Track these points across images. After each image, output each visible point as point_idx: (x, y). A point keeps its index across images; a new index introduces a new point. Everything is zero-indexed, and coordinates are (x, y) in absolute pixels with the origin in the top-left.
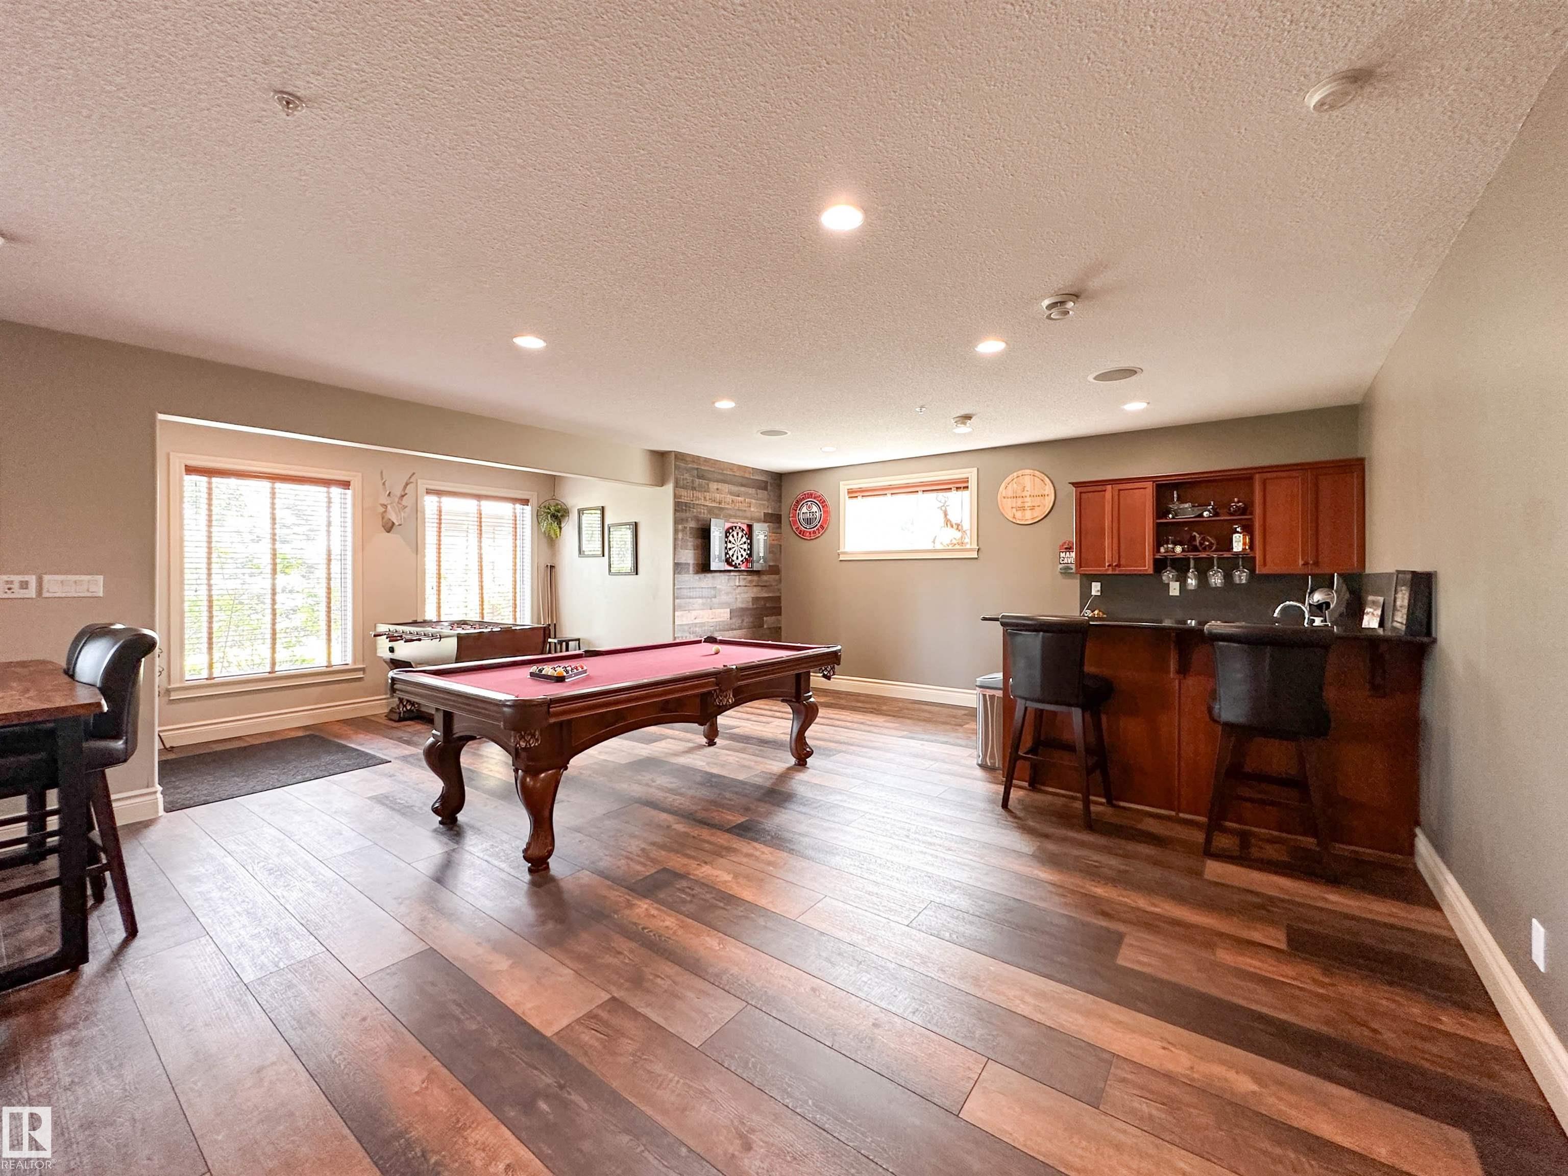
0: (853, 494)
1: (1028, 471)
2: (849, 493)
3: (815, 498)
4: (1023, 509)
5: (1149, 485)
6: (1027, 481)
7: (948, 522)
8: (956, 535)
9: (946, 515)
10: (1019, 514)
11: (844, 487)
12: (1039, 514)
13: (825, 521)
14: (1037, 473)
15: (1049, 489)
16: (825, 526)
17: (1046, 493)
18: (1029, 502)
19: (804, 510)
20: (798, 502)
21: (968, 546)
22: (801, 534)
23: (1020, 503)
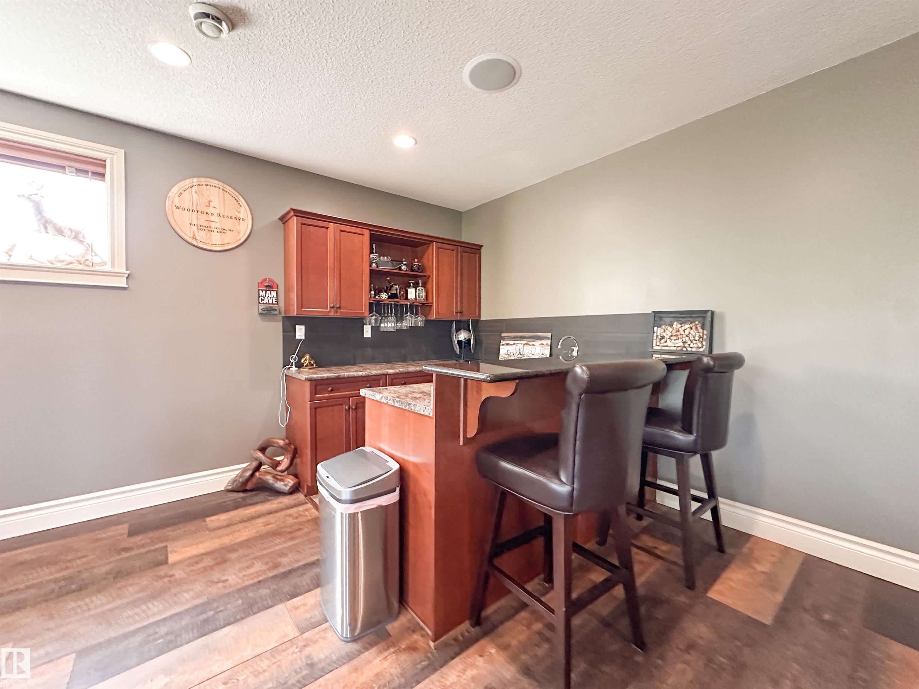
5: (366, 232)
10: (201, 235)
12: (231, 240)
14: (228, 188)
17: (242, 217)
23: (202, 221)
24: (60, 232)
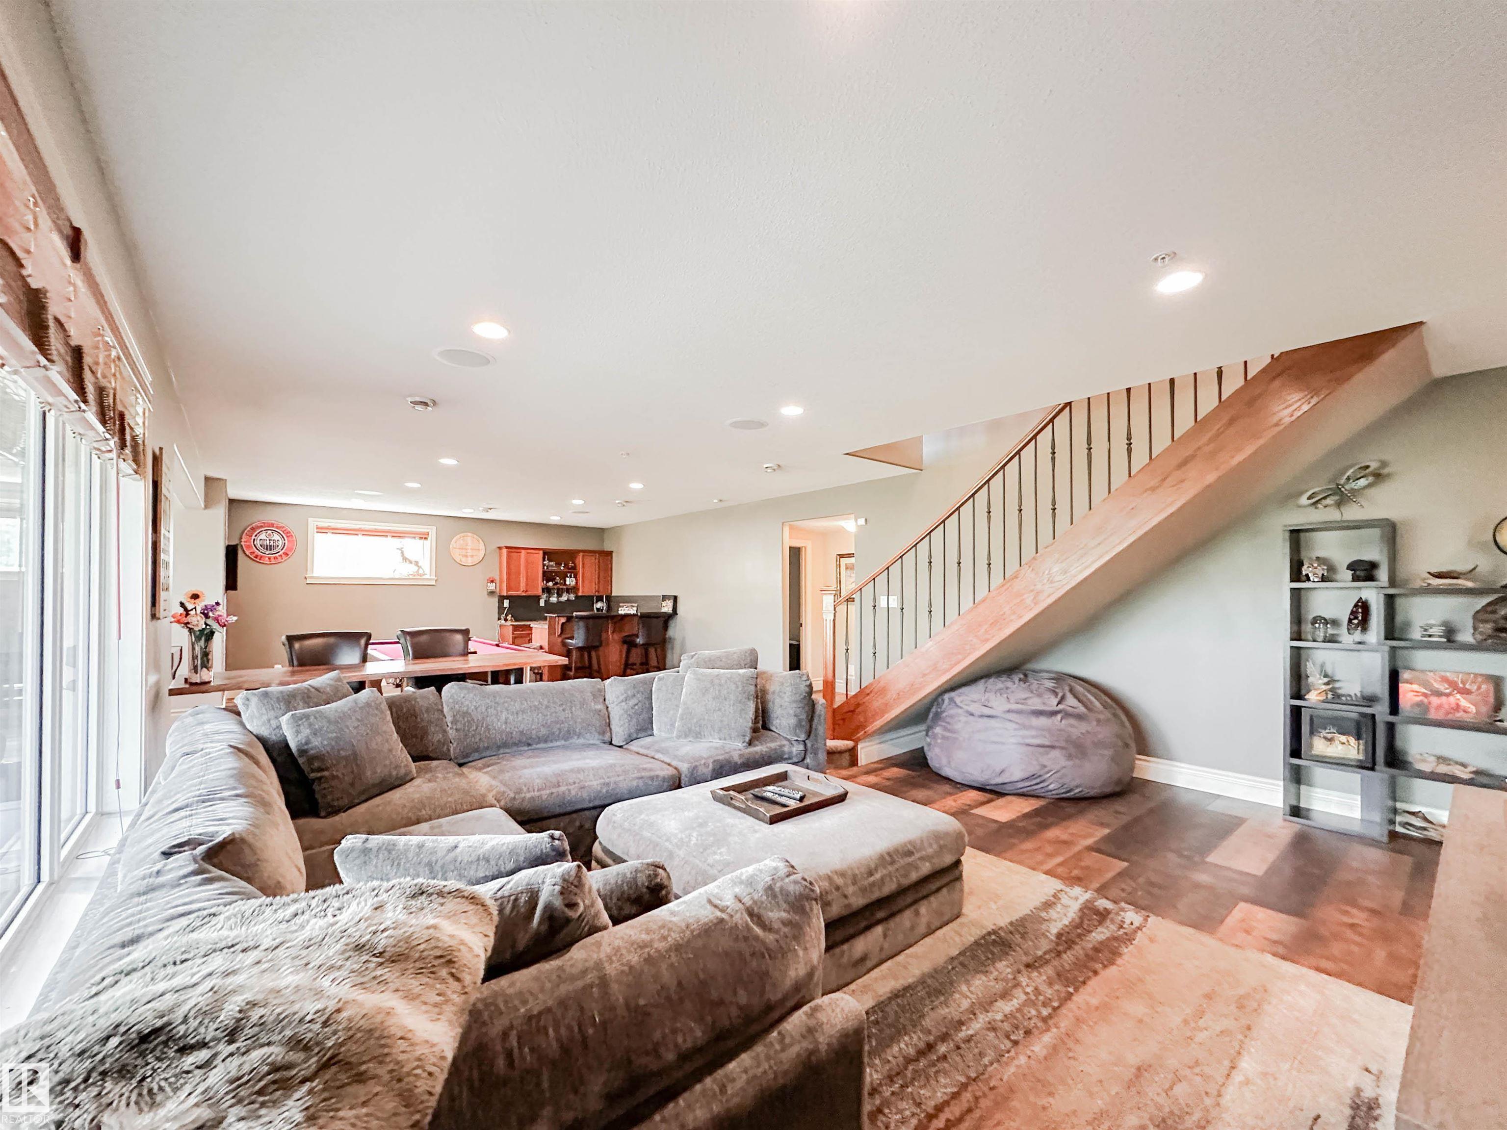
0: (321, 530)
1: (469, 534)
2: (318, 528)
3: (277, 528)
4: (466, 556)
5: (541, 552)
6: (469, 540)
7: (405, 559)
8: (413, 569)
9: (402, 553)
10: (464, 559)
11: (313, 523)
12: (476, 560)
13: (290, 549)
14: (475, 536)
15: (482, 547)
16: (290, 554)
17: (480, 549)
18: (470, 553)
19: (263, 536)
20: (253, 529)
21: (428, 576)
22: (257, 559)
23: (464, 552)
24: (411, 562)
